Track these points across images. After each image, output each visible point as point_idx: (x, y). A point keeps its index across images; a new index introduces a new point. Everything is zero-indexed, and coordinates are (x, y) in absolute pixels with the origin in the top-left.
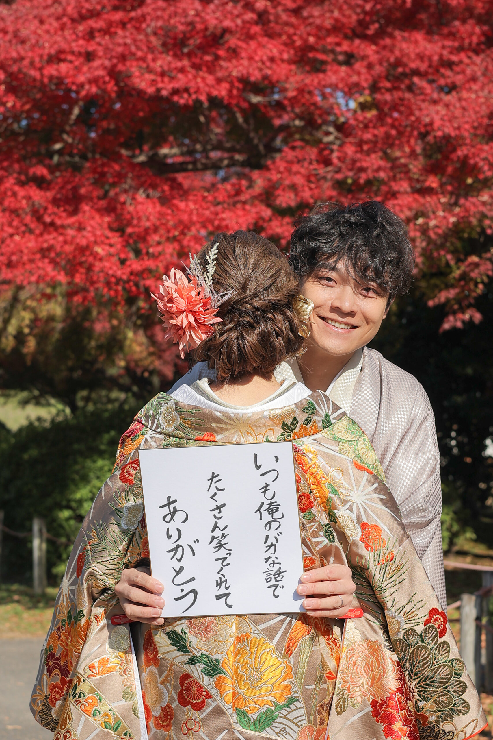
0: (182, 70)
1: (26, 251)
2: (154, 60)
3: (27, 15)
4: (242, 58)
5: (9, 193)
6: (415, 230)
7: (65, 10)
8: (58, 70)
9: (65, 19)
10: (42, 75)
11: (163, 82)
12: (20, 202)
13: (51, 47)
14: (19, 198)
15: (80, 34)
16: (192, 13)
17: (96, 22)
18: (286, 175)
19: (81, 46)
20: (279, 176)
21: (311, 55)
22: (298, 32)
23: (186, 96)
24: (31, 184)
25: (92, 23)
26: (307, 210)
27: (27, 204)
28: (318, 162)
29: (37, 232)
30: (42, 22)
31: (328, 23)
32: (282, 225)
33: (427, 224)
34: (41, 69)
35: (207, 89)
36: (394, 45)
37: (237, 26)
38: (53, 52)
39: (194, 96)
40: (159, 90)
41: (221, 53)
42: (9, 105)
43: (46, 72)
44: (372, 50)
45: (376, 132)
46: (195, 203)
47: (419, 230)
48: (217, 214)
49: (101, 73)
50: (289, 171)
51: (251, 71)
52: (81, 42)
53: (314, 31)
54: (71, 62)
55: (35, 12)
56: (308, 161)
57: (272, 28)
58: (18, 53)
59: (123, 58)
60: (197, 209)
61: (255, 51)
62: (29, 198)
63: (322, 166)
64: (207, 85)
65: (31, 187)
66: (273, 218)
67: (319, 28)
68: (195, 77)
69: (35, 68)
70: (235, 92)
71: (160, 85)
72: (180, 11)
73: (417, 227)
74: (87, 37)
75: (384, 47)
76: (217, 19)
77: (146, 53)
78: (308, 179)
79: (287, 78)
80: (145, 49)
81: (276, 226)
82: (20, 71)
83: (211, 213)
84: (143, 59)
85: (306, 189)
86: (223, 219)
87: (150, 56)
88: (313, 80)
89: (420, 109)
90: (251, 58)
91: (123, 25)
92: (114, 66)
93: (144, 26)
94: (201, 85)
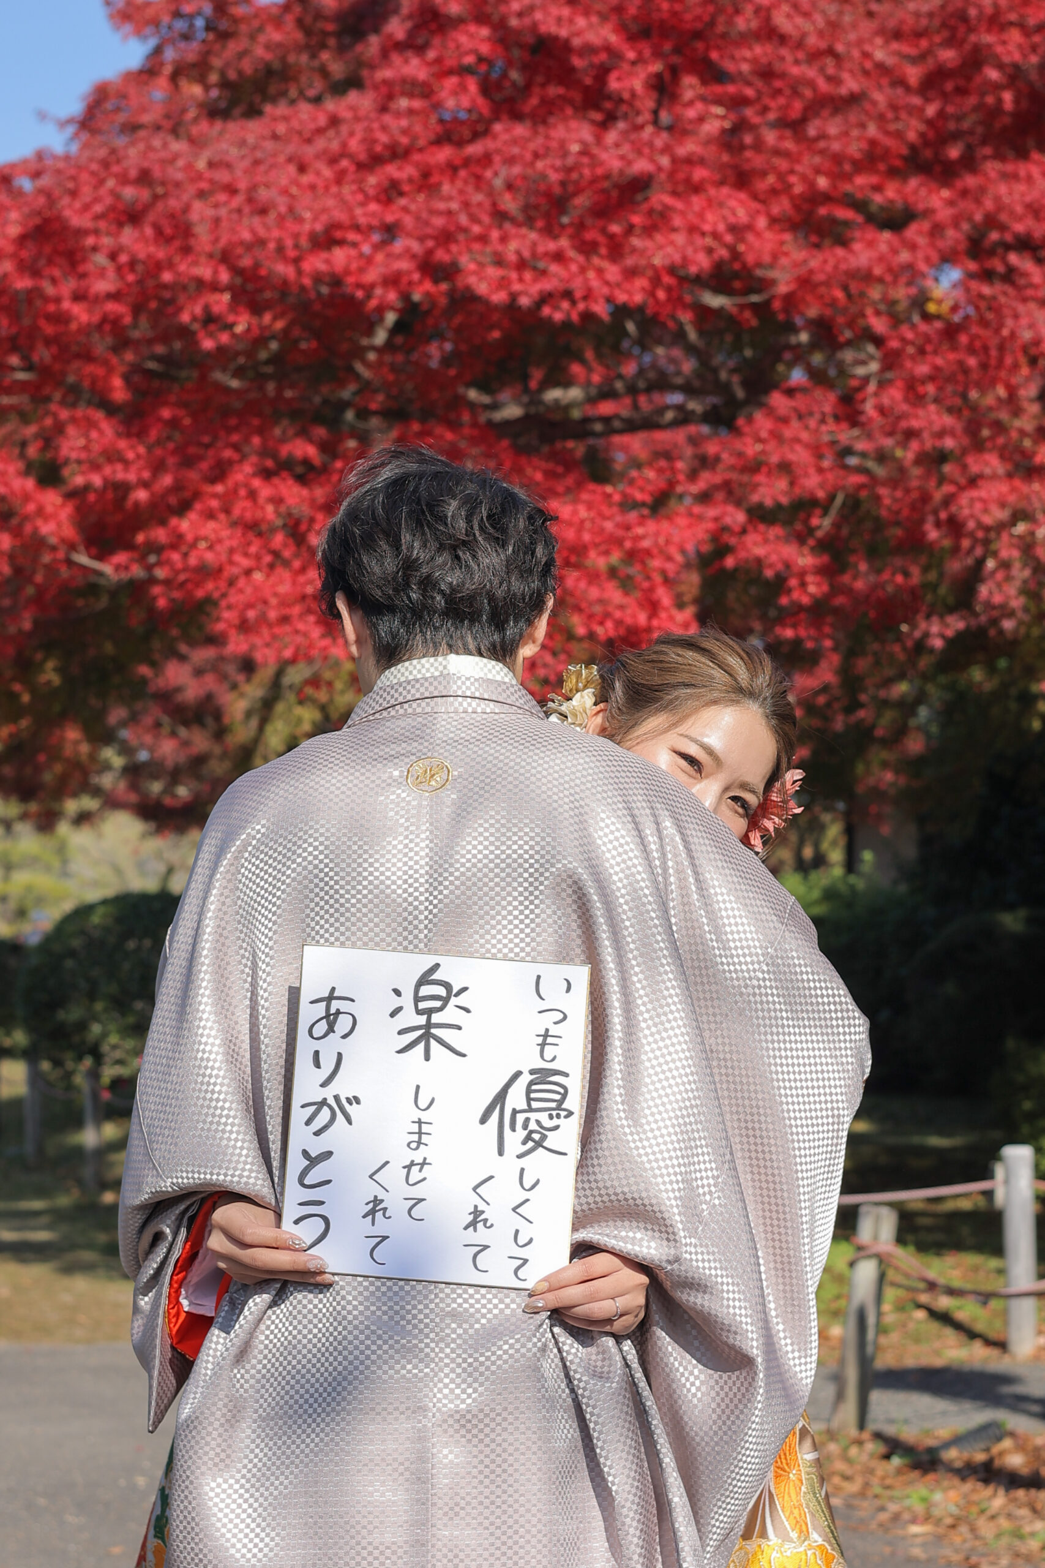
0: (559, 257)
1: (274, 601)
2: (504, 239)
3: (275, 155)
4: (674, 230)
5: (243, 492)
6: (1012, 545)
7: (344, 145)
8: (327, 261)
9: (345, 163)
10: (300, 272)
11: (521, 280)
12: (262, 508)
13: (315, 219)
14: (261, 501)
15: (371, 192)
16: (575, 148)
17: (400, 169)
18: (771, 446)
19: (373, 214)
20: (759, 447)
21: (822, 211)
22: (799, 168)
23: (565, 305)
24: (284, 474)
25: (392, 170)
26: (818, 511)
27: (276, 512)
28: (837, 418)
29: (297, 564)
30: (302, 169)
31: (855, 149)
32: (766, 541)
33: (1032, 534)
34: (297, 261)
35: (605, 290)
36: (982, 190)
37: (660, 169)
38: (319, 227)
39: (581, 306)
40: (514, 297)
41: (637, 219)
42: (239, 329)
43: (306, 266)
44: (941, 199)
45: (939, 361)
46: (590, 506)
47: (1019, 548)
48: (628, 528)
49: (404, 265)
50: (776, 435)
51: (689, 252)
52: (373, 207)
53: (827, 165)
54: (355, 245)
55: (290, 149)
56: (817, 416)
57: (748, 160)
58: (253, 231)
59: (446, 238)
60: (593, 520)
61: (701, 215)
62: (278, 501)
63: (844, 425)
64: (607, 283)
65: (284, 479)
66: (750, 528)
67: (837, 159)
68: (583, 270)
69: (285, 260)
70: (661, 295)
71: (517, 287)
72: (554, 144)
73: (1014, 541)
74: (383, 197)
75: (965, 193)
76: (622, 158)
77: (489, 227)
78: (817, 452)
79: (775, 257)
80: (486, 219)
81: (755, 544)
82: (257, 266)
83: (618, 525)
84: (483, 239)
85: (812, 471)
86: (638, 538)
87: (495, 234)
88: (825, 262)
89: (1016, 316)
90: (693, 229)
91: (452, 169)
92: (430, 252)
93: (488, 174)
94: (595, 283)
